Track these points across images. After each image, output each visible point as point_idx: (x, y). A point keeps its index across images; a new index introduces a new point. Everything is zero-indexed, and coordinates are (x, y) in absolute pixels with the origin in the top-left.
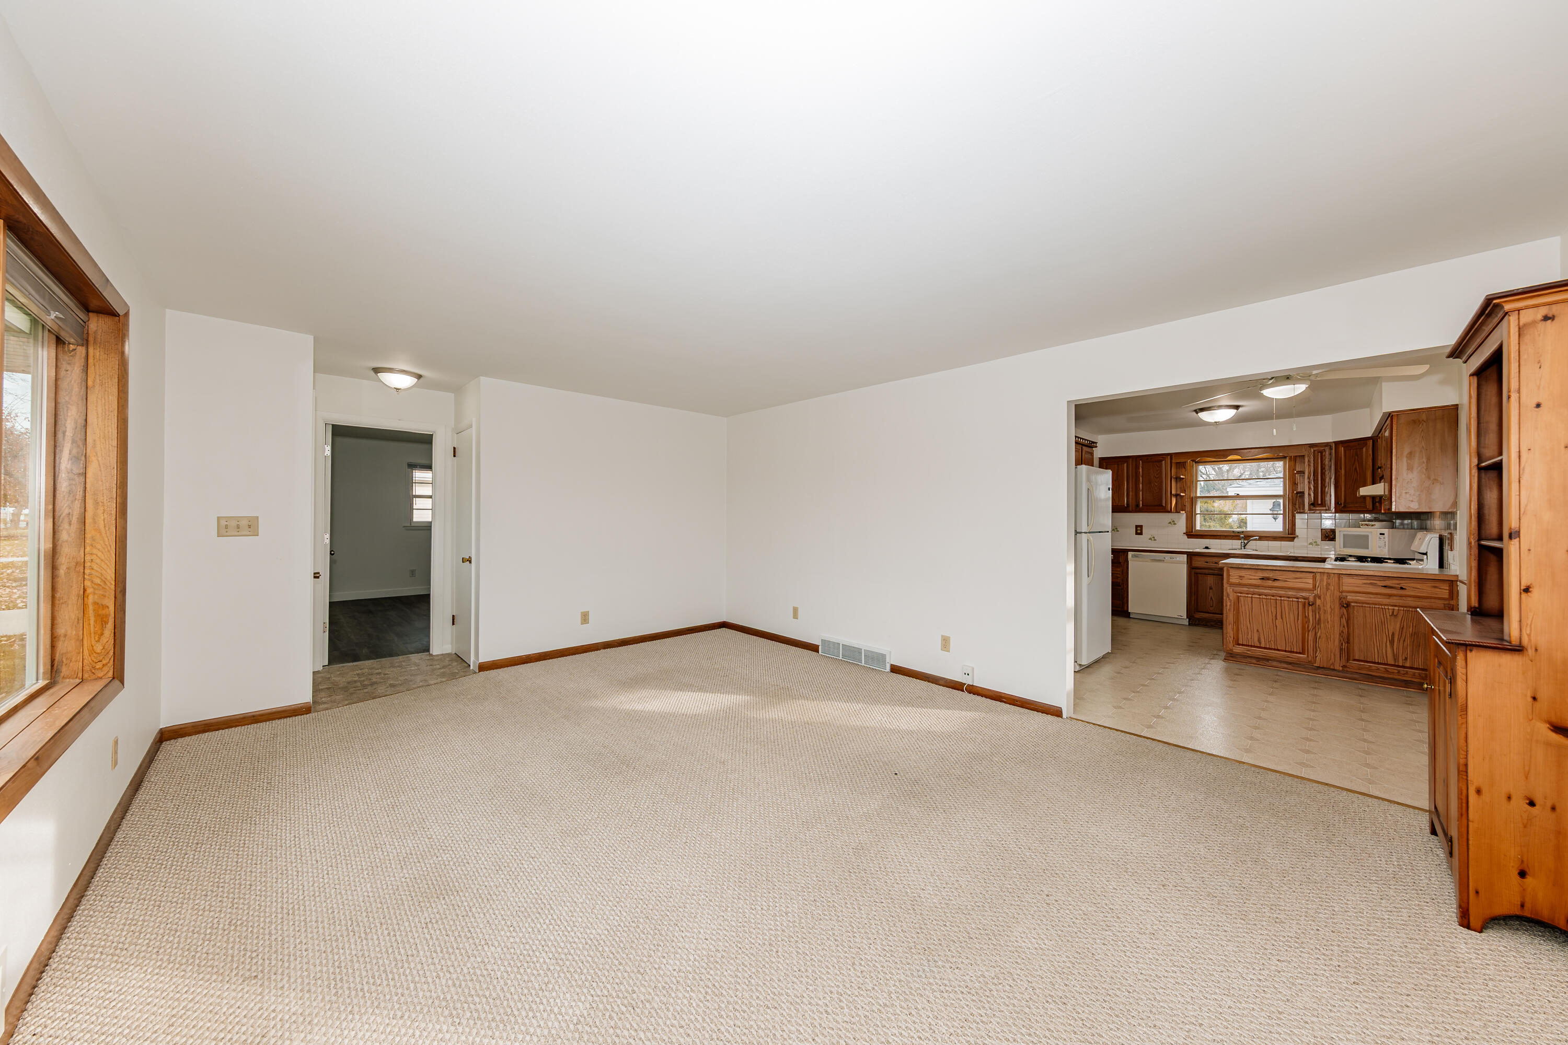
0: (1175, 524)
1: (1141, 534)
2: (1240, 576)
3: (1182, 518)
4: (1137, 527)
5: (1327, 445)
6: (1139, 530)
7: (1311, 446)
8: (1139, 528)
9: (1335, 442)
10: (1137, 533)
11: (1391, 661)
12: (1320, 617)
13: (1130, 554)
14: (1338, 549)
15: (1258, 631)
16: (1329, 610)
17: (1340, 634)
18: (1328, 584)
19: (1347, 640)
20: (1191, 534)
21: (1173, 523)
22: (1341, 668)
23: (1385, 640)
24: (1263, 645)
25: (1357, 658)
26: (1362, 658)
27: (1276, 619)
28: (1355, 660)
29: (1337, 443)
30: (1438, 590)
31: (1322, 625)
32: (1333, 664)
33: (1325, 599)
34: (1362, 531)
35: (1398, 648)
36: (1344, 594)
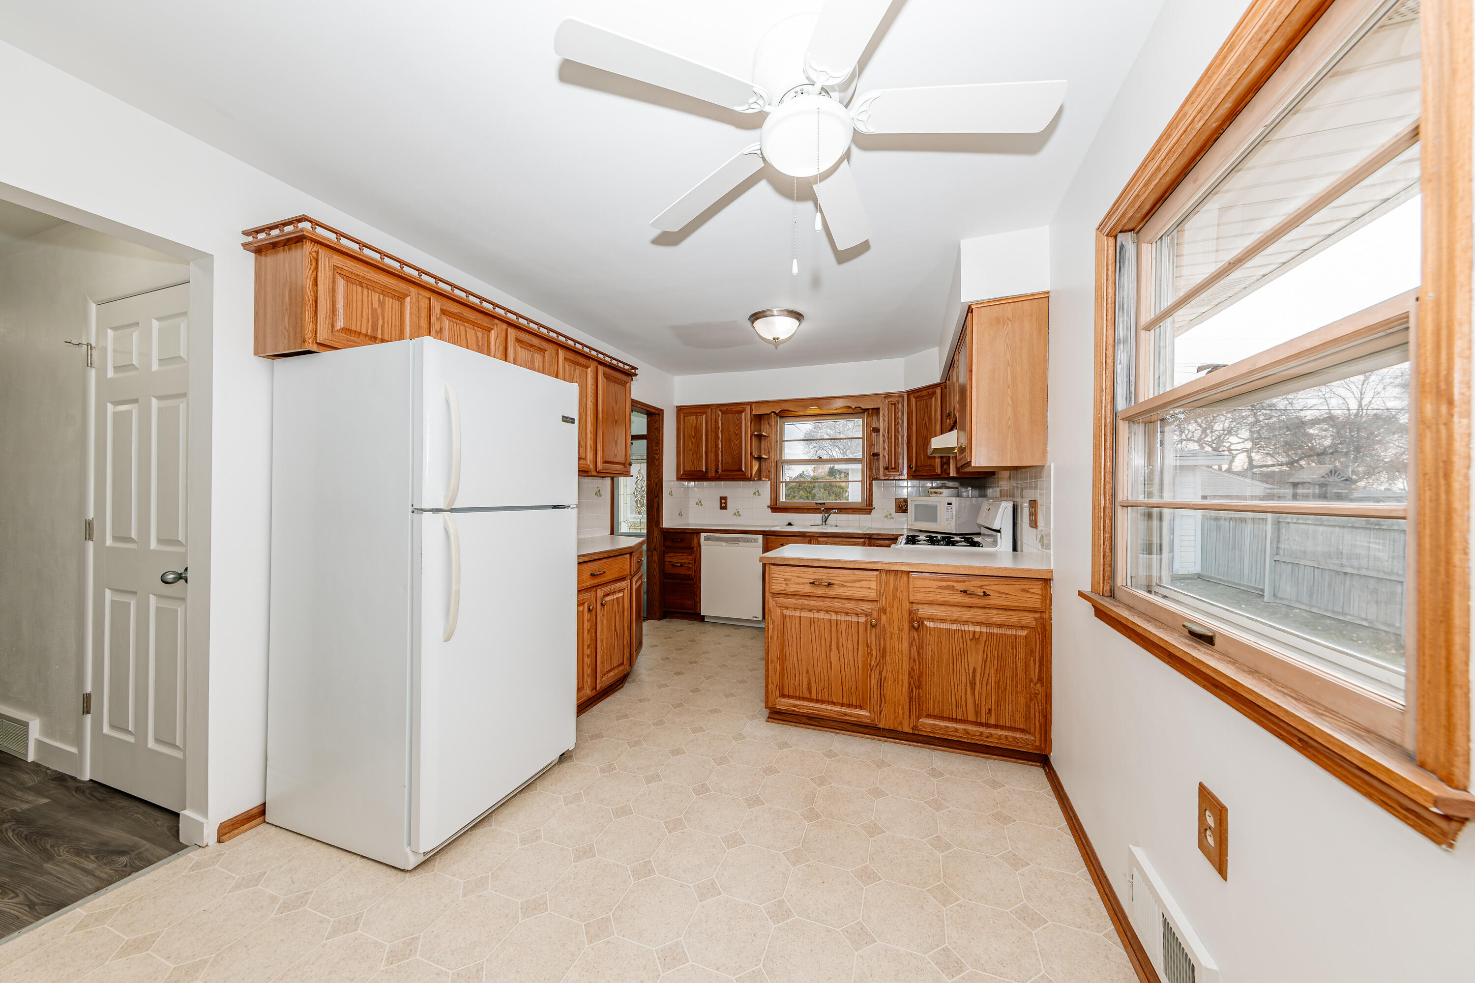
0: (759, 495)
1: (725, 508)
2: (786, 580)
3: (765, 488)
4: (721, 498)
5: (900, 395)
6: (723, 504)
7: (886, 396)
8: (723, 501)
9: (907, 392)
10: (722, 508)
11: (972, 717)
12: (885, 643)
13: (703, 535)
14: (910, 523)
15: (807, 672)
16: (897, 632)
17: (910, 674)
18: (896, 589)
19: (917, 683)
20: (776, 508)
21: (757, 493)
22: (911, 731)
23: (964, 681)
24: (814, 696)
25: (930, 712)
26: (937, 712)
27: (831, 650)
28: (929, 716)
29: (910, 393)
30: (1028, 595)
31: (888, 658)
32: (901, 724)
33: (891, 613)
34: (932, 500)
35: (980, 694)
36: (914, 605)
